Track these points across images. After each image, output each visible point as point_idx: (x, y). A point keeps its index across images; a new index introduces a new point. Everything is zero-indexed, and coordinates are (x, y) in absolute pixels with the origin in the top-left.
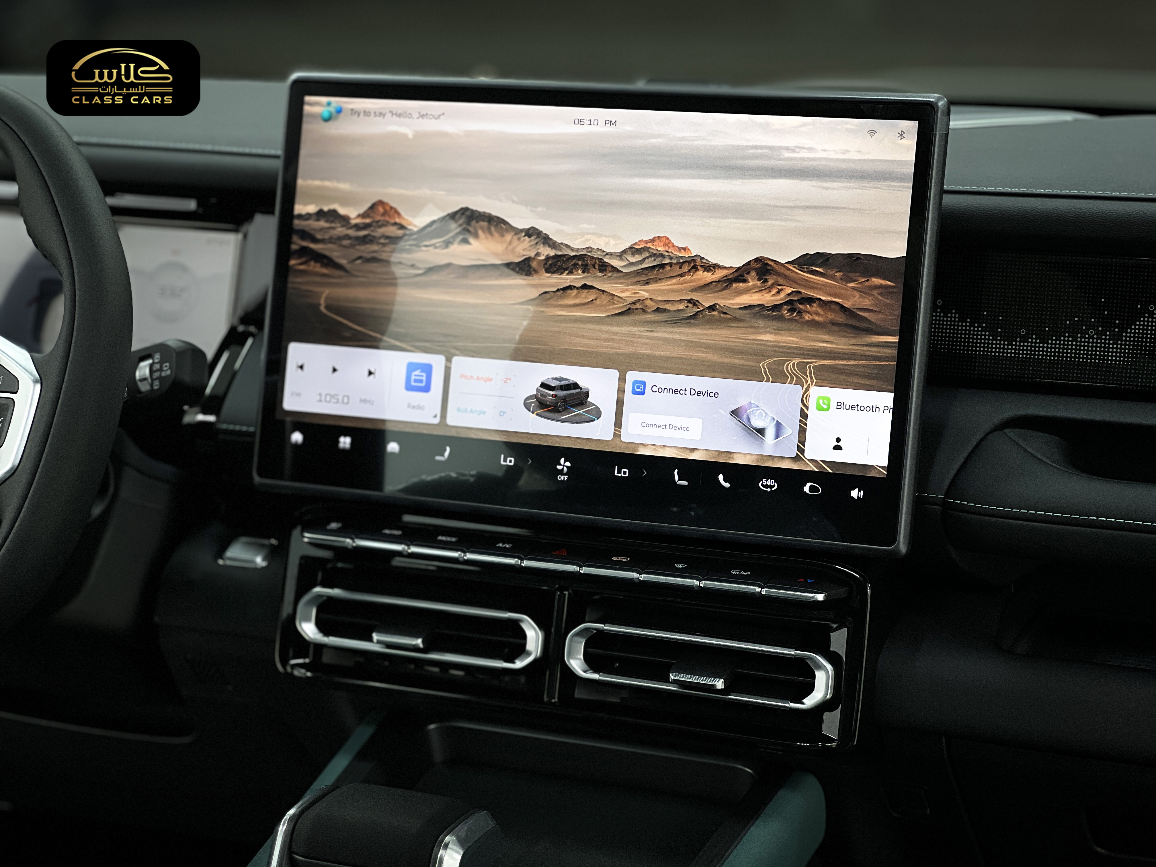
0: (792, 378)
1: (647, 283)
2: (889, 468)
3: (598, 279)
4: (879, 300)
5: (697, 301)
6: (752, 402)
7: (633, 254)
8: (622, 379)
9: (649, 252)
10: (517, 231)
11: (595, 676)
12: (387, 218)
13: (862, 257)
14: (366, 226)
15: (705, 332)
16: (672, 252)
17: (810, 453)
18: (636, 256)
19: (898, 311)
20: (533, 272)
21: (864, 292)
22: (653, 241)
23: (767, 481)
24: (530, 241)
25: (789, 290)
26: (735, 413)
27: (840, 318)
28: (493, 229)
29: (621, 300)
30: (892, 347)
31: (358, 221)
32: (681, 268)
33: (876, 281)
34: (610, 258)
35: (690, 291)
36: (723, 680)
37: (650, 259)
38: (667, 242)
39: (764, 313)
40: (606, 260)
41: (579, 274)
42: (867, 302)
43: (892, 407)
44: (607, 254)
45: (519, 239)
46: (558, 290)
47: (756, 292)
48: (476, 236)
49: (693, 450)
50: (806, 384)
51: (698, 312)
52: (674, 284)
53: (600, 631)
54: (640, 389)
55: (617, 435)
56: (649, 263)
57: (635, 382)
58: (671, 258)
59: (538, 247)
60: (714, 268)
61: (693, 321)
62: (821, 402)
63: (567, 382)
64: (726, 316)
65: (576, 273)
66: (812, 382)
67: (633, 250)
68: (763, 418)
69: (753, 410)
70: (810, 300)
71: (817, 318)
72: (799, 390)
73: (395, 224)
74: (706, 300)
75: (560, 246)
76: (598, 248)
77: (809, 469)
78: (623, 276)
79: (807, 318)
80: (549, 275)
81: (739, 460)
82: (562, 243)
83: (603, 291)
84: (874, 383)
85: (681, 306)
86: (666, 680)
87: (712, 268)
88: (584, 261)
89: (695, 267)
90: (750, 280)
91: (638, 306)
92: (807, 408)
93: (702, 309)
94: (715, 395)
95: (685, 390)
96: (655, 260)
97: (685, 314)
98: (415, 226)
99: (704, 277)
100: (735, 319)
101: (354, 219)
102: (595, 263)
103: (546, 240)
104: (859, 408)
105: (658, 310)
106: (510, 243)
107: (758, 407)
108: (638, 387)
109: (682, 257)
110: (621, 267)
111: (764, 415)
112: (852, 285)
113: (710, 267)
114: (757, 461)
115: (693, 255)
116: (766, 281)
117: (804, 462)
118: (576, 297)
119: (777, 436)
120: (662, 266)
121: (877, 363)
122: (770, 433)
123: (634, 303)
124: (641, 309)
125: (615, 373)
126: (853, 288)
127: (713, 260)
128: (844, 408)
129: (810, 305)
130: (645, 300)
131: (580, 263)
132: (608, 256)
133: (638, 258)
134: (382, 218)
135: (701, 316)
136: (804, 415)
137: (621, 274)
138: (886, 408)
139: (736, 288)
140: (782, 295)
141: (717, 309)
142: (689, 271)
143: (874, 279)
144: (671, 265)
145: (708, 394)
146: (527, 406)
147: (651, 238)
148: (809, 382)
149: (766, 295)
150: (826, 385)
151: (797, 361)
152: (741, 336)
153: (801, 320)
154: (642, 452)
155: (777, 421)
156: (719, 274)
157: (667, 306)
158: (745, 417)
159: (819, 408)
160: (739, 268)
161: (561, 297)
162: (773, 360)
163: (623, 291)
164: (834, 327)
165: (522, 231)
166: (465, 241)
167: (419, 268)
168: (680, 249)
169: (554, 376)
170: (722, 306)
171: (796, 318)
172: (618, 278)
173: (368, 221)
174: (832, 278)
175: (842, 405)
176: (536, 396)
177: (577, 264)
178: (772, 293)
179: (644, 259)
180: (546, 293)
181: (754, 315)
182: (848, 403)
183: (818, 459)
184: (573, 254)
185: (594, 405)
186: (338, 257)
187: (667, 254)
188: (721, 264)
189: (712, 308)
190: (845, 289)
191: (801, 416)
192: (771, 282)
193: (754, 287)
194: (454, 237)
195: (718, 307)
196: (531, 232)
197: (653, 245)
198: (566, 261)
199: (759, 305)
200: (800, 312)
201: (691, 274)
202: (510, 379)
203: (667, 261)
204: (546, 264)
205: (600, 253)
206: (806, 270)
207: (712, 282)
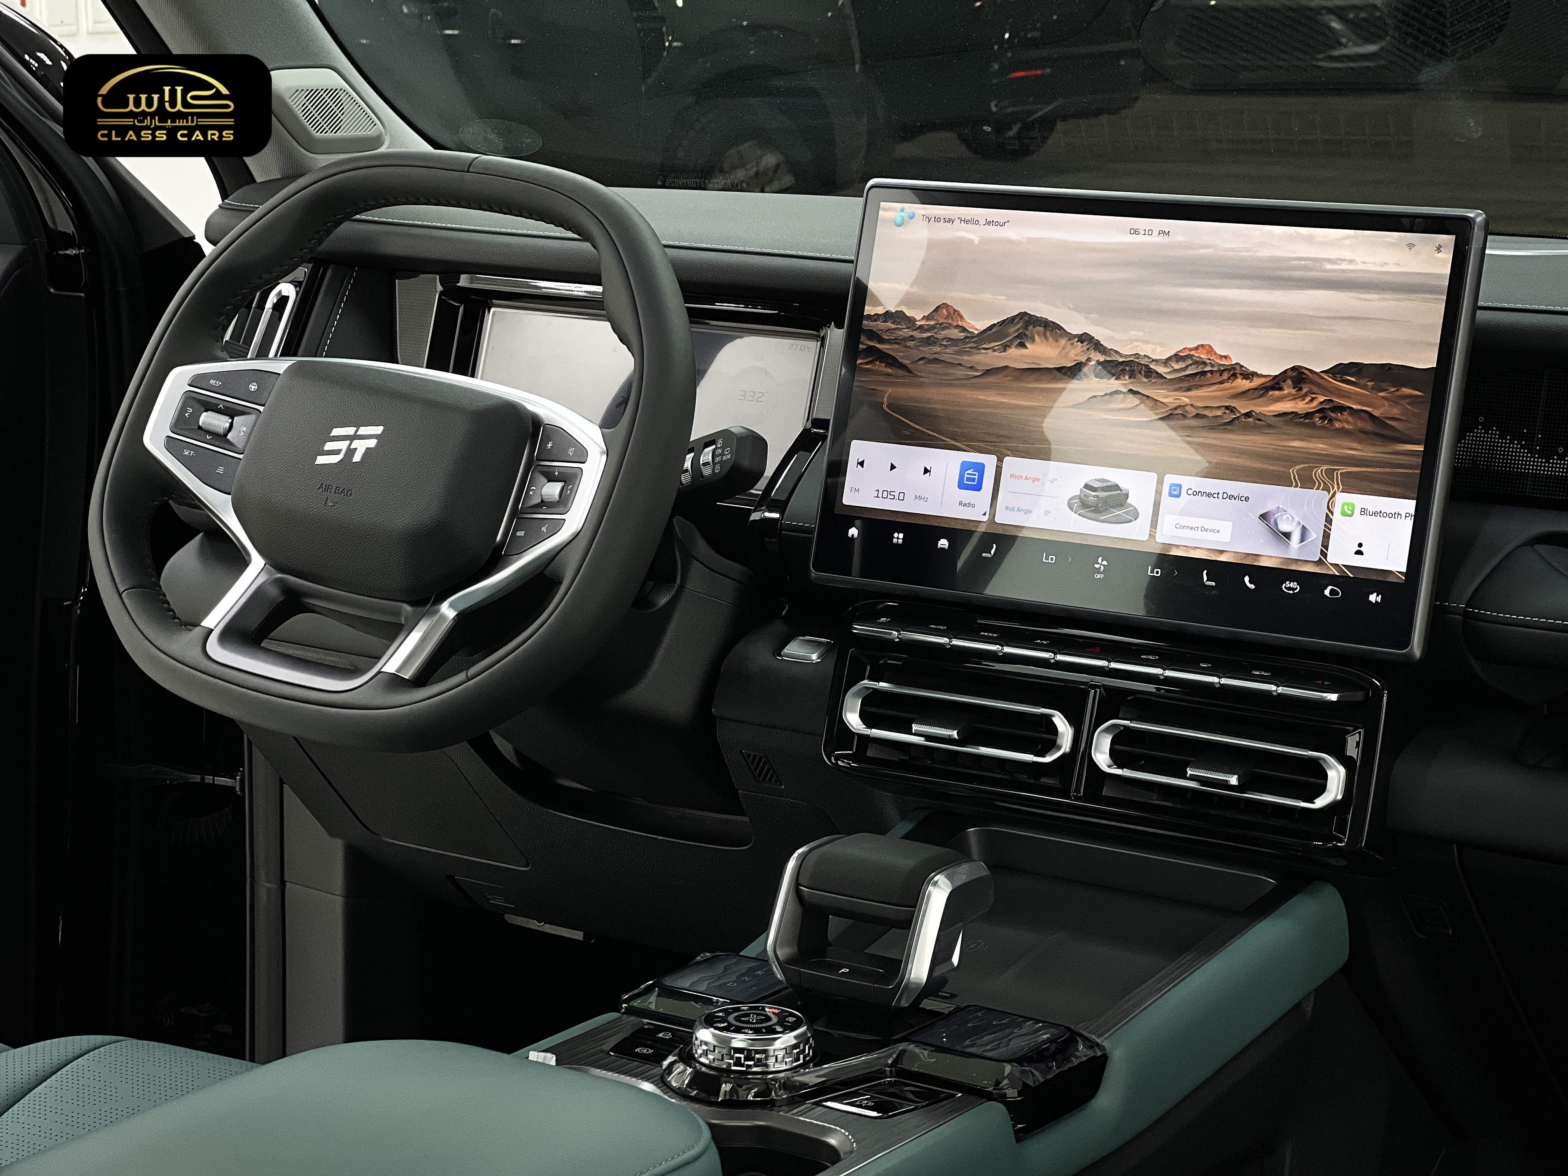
0: (1320, 484)
1: (1189, 390)
2: (1406, 574)
3: (1143, 385)
4: (1407, 409)
5: (1235, 408)
6: (1281, 506)
7: (1177, 362)
8: (1160, 482)
9: (1192, 359)
10: (1071, 337)
11: (1119, 772)
12: (950, 321)
13: (1394, 368)
14: (931, 328)
15: (1243, 437)
16: (1213, 360)
17: (1331, 558)
18: (1180, 363)
19: (1425, 421)
20: (1083, 377)
21: (1395, 401)
22: (1197, 348)
23: (1290, 583)
24: (1083, 347)
25: (1322, 399)
26: (1264, 517)
27: (1369, 426)
28: (1048, 334)
29: (1162, 405)
30: (1418, 455)
31: (922, 323)
32: (1221, 375)
33: (1406, 391)
34: (1156, 365)
35: (1228, 398)
36: (1237, 776)
37: (1193, 366)
38: (1210, 350)
39: (1297, 420)
40: (1151, 366)
41: (1126, 380)
42: (1396, 412)
43: (1413, 514)
44: (1153, 360)
45: (1072, 344)
46: (1106, 395)
47: (1291, 399)
48: (1033, 340)
49: (1222, 552)
50: (1333, 489)
51: (1235, 418)
52: (1212, 391)
53: (1126, 728)
54: (1176, 492)
55: (1152, 536)
56: (1191, 370)
57: (1172, 485)
58: (1212, 366)
59: (1089, 353)
60: (1253, 376)
61: (1229, 427)
62: (1346, 507)
63: (1109, 484)
64: (1260, 422)
65: (1123, 378)
66: (1338, 489)
67: (1177, 357)
68: (1290, 522)
69: (1281, 515)
70: (1341, 409)
71: (1346, 426)
72: (1326, 496)
73: (958, 327)
74: (1243, 407)
75: (1110, 353)
76: (1145, 355)
77: (1330, 573)
78: (1166, 382)
79: (1337, 426)
80: (1098, 379)
81: (1264, 563)
82: (1111, 349)
83: (1148, 397)
84: (1398, 490)
85: (1219, 413)
86: (1184, 776)
87: (1250, 376)
88: (1131, 366)
89: (1234, 376)
90: (1285, 388)
91: (1179, 411)
92: (1332, 513)
93: (1238, 415)
94: (1245, 499)
95: (1218, 494)
96: (1197, 367)
97: (1222, 420)
98: (976, 329)
99: (1243, 384)
100: (1269, 426)
101: (919, 321)
102: (1142, 369)
103: (1097, 346)
104: (1381, 515)
105: (1197, 416)
106: (1064, 348)
107: (1285, 511)
108: (1175, 490)
109: (1222, 365)
110: (1165, 373)
111: (1291, 519)
112: (1382, 394)
113: (1249, 375)
114: (1282, 564)
115: (1234, 363)
116: (1300, 389)
117: (1325, 566)
118: (1123, 401)
119: (1302, 540)
120: (1204, 373)
121: (1402, 471)
122: (1296, 537)
123: (1176, 408)
124: (1182, 414)
125: (1154, 476)
126: (1384, 398)
127: (1252, 369)
128: (1368, 514)
129: (1341, 414)
130: (1185, 405)
131: (1127, 368)
132: (1154, 363)
133: (1182, 365)
134: (945, 321)
135: (1237, 422)
136: (1329, 520)
137: (1164, 380)
138: (1408, 515)
139: (1272, 395)
140: (1315, 403)
141: (1253, 416)
142: (1229, 378)
143: (1404, 389)
144: (1211, 372)
145: (1240, 498)
146: (1071, 507)
147: (1195, 346)
148: (1336, 488)
149: (1299, 403)
150: (1352, 491)
151: (1325, 468)
152: (1276, 442)
153: (1331, 428)
154: (1175, 552)
155: (1303, 526)
156: (1257, 382)
157: (1206, 412)
158: (1272, 521)
159: (1344, 514)
160: (1276, 376)
161: (1108, 402)
162: (1303, 466)
163: (1166, 397)
164: (1363, 436)
165: (1075, 336)
166: (1022, 345)
167: (977, 370)
168: (1221, 357)
169: (1097, 478)
170: (1258, 412)
171: (1327, 426)
172: (1162, 384)
173: (932, 323)
174: (1364, 387)
175: (1366, 511)
176: (1079, 497)
177: (1125, 370)
178: (1306, 401)
179: (1187, 367)
180: (1094, 397)
181: (1287, 423)
182: (1372, 509)
183: (1339, 563)
184: (1121, 360)
185: (1132, 506)
186: (903, 357)
187: (1209, 361)
188: (1259, 372)
189: (1248, 415)
190: (1375, 398)
191: (1326, 521)
192: (1305, 390)
193: (1289, 395)
194: (1011, 341)
195: (1254, 413)
196: (1084, 338)
197: (1197, 353)
198: (1114, 366)
199: (1293, 412)
200: (1331, 420)
201: (1231, 381)
202: (1056, 480)
203: (1208, 368)
204: (1095, 369)
205: (1146, 359)
206: (1339, 379)
207: (1249, 390)
